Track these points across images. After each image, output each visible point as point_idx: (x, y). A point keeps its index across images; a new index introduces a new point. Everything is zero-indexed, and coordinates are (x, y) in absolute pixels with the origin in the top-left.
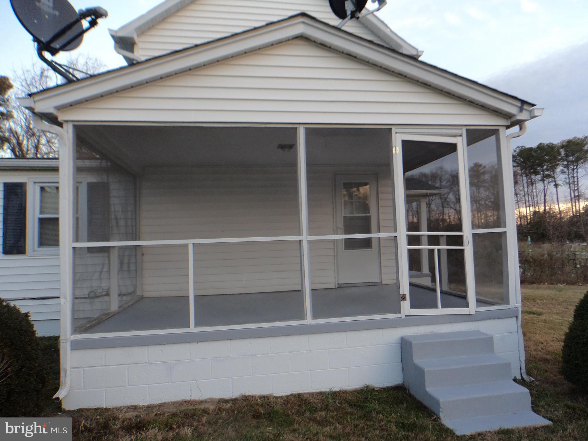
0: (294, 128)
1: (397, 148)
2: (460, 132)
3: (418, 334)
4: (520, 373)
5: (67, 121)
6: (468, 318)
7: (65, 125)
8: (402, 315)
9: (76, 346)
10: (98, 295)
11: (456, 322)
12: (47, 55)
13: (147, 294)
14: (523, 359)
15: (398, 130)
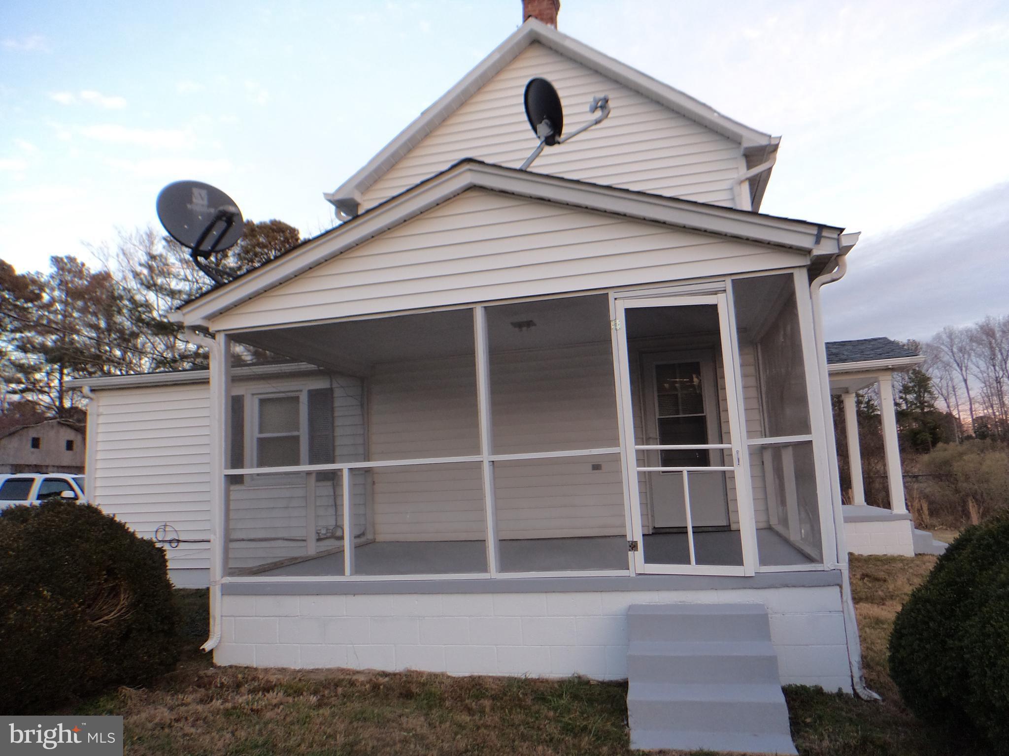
0: (470, 309)
1: (617, 321)
2: (722, 286)
3: (658, 604)
4: (851, 684)
5: (219, 331)
6: (745, 582)
7: (217, 337)
8: (630, 573)
9: (228, 590)
10: (322, 537)
11: (725, 588)
12: (201, 259)
13: (380, 538)
14: (856, 659)
15: (617, 295)
